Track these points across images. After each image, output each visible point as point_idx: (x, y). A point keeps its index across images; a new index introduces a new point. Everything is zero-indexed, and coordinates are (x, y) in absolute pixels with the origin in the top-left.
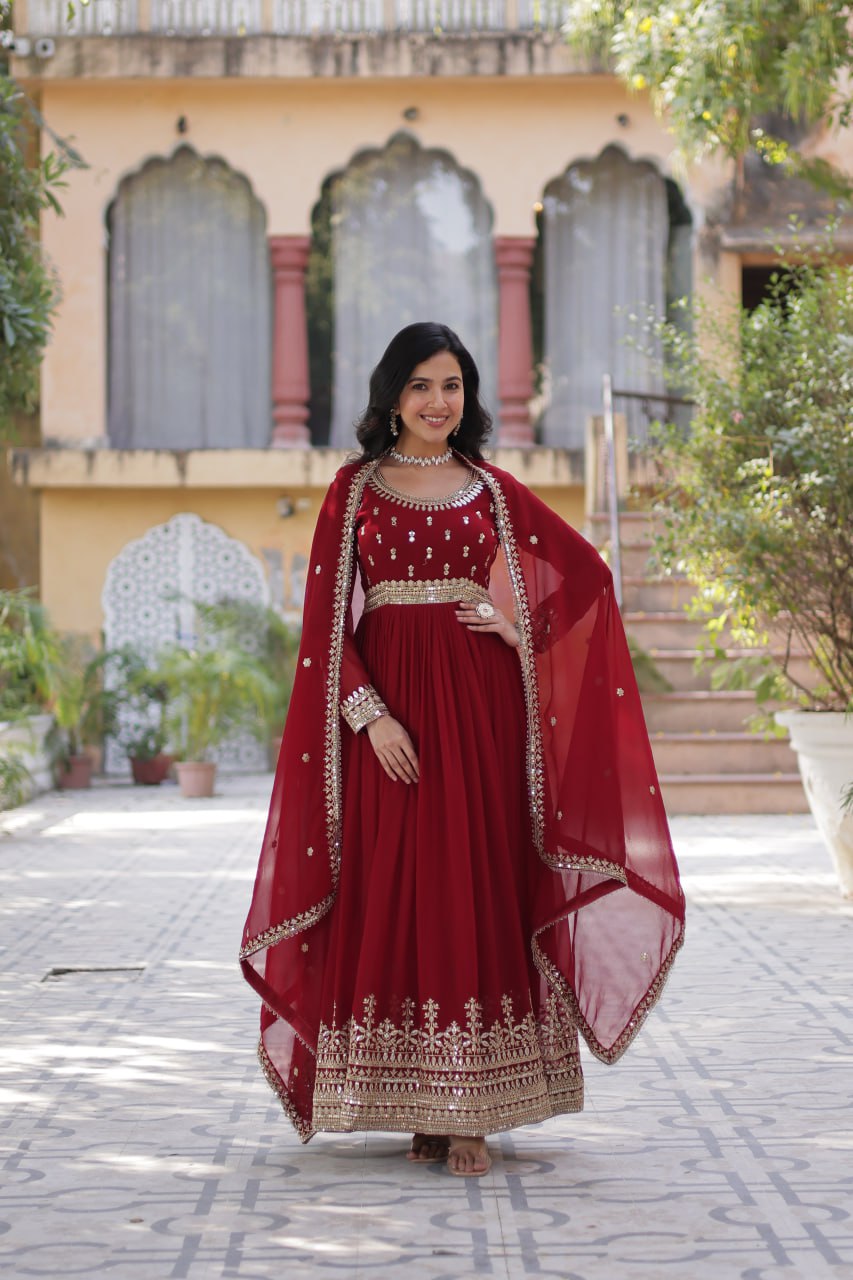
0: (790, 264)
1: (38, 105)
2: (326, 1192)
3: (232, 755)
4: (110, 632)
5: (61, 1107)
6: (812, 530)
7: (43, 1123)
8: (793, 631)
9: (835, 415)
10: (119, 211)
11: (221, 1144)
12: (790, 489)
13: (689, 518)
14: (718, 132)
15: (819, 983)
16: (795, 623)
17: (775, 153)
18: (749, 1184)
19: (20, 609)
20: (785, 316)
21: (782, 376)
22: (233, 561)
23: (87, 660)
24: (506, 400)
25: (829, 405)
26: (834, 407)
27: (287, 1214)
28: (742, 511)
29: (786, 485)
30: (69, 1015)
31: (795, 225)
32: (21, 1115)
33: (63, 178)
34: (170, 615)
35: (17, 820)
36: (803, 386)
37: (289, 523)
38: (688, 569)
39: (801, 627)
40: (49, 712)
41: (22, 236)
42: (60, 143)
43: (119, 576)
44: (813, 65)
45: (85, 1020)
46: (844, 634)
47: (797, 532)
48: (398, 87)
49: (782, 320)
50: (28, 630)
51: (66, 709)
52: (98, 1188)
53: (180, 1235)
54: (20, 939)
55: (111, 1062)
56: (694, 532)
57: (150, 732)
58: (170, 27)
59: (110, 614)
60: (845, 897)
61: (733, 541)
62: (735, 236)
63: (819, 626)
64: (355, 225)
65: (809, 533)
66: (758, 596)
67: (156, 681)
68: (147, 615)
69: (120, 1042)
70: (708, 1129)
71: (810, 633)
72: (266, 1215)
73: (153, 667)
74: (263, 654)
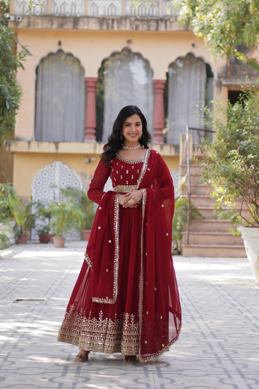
0: (245, 91)
1: (16, 36)
2: (101, 370)
3: (70, 235)
4: (34, 196)
5: (20, 342)
7: (15, 346)
8: (243, 202)
10: (40, 69)
11: (69, 355)
12: (244, 159)
13: (213, 167)
14: (224, 50)
15: (249, 310)
16: (244, 200)
17: (240, 57)
18: (230, 372)
19: (7, 189)
20: (243, 106)
21: (242, 125)
22: (72, 176)
23: (27, 205)
24: (156, 129)
25: (256, 134)
26: (258, 135)
27: (89, 377)
28: (229, 165)
29: (242, 158)
30: (22, 314)
31: (247, 79)
32: (8, 344)
33: (25, 58)
34: (52, 192)
35: (5, 253)
36: (248, 128)
37: (89, 164)
38: (212, 183)
39: (246, 201)
40: (15, 220)
41: (12, 76)
42: (23, 47)
43: (37, 179)
44: (253, 30)
45: (26, 315)
47: (245, 172)
48: (125, 33)
49: (242, 108)
50: (9, 195)
51: (20, 220)
52: (32, 368)
53: (57, 383)
54: (6, 290)
55: (35, 328)
56: (214, 172)
57: (45, 227)
58: (57, 13)
59: (34, 191)
60: (257, 284)
61: (226, 175)
62: (227, 81)
63: (251, 201)
64: (110, 74)
65: (249, 172)
66: (233, 191)
67: (48, 212)
68: (45, 192)
69: (37, 322)
70: (217, 354)
71: (248, 203)
72: (83, 377)
73: (46, 208)
74: (80, 204)
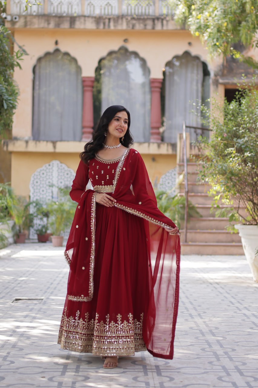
0: (242, 89)
1: (13, 36)
2: (100, 369)
4: (32, 196)
5: (19, 341)
6: (247, 170)
7: (14, 346)
8: (241, 200)
9: (255, 135)
10: (37, 68)
11: (68, 354)
12: (241, 157)
13: (210, 165)
14: (221, 49)
15: (248, 308)
16: (241, 198)
17: (236, 55)
18: (229, 369)
19: (5, 189)
20: (240, 105)
21: (239, 123)
22: (69, 175)
23: (25, 204)
24: (153, 128)
25: (253, 132)
26: (255, 132)
27: (89, 376)
28: (226, 163)
29: (239, 156)
30: (21, 313)
31: (244, 77)
32: (7, 344)
33: (22, 58)
34: (50, 191)
35: (4, 253)
36: (245, 126)
38: (209, 181)
39: (243, 199)
40: (13, 220)
41: (9, 75)
42: (20, 47)
43: (35, 179)
44: (250, 29)
45: (25, 315)
46: (256, 201)
47: (242, 170)
48: (122, 32)
50: (7, 195)
51: (18, 219)
52: (31, 367)
53: (56, 382)
54: (5, 289)
55: (34, 328)
56: (211, 170)
57: (43, 227)
58: (54, 13)
59: (32, 191)
60: (255, 281)
61: (223, 173)
62: (223, 79)
63: (248, 199)
64: (107, 74)
65: (246, 170)
66: (230, 189)
67: (46, 211)
68: (43, 191)
69: (37, 321)
70: (216, 352)
71: (246, 201)
72: (82, 376)
73: (45, 207)
